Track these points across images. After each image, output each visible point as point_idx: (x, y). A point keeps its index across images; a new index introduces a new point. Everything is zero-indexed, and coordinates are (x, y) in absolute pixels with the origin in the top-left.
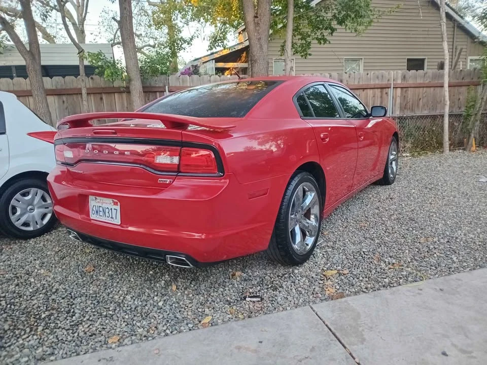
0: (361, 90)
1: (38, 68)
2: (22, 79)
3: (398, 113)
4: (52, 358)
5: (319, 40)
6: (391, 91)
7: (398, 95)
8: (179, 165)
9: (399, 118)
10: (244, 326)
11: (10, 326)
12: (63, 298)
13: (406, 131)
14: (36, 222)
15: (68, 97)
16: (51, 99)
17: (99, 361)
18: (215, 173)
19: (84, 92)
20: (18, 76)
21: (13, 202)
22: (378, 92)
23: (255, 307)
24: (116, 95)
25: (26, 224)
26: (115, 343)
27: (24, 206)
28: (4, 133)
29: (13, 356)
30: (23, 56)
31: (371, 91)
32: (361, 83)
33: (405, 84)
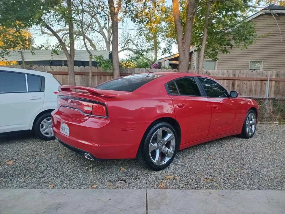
0: (247, 81)
1: (73, 62)
2: (66, 67)
3: (272, 96)
4: (25, 188)
5: (223, 51)
6: (268, 83)
7: (272, 85)
8: (92, 111)
9: (273, 99)
10: (108, 192)
11: (18, 173)
12: (44, 167)
13: (277, 108)
14: (52, 133)
15: (86, 76)
16: (77, 77)
17: (41, 192)
18: (105, 116)
19: (90, 74)
20: (64, 65)
21: (42, 122)
22: (259, 83)
23: (121, 185)
24: (108, 76)
25: (47, 133)
26: (51, 187)
27: (47, 125)
28: (43, 91)
29: (12, 184)
30: (66, 56)
31: (254, 82)
32: (248, 77)
33: (278, 79)
